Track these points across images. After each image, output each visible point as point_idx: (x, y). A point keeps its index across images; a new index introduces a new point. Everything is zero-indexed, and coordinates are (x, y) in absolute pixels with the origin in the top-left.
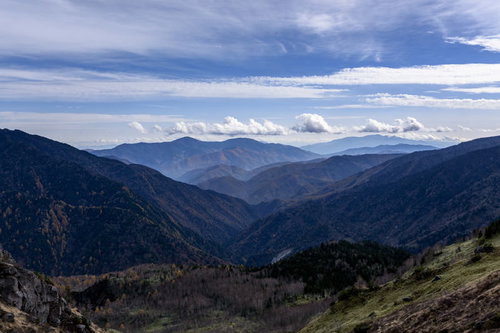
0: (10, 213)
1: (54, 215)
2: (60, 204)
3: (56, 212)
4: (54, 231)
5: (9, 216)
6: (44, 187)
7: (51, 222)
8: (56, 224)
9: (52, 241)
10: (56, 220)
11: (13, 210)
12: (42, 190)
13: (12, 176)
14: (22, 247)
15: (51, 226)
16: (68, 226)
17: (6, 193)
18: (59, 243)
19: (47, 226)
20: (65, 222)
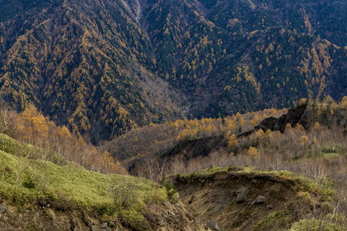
0: (272, 49)
1: (316, 55)
2: (324, 43)
3: (318, 52)
4: (314, 72)
5: (270, 53)
6: (313, 26)
7: (311, 62)
8: (317, 65)
9: (309, 82)
10: (317, 60)
11: (275, 46)
12: (310, 30)
13: (281, 13)
14: (278, 85)
15: (310, 66)
16: (330, 68)
17: (271, 29)
18: (318, 85)
19: (306, 66)
20: (327, 63)
